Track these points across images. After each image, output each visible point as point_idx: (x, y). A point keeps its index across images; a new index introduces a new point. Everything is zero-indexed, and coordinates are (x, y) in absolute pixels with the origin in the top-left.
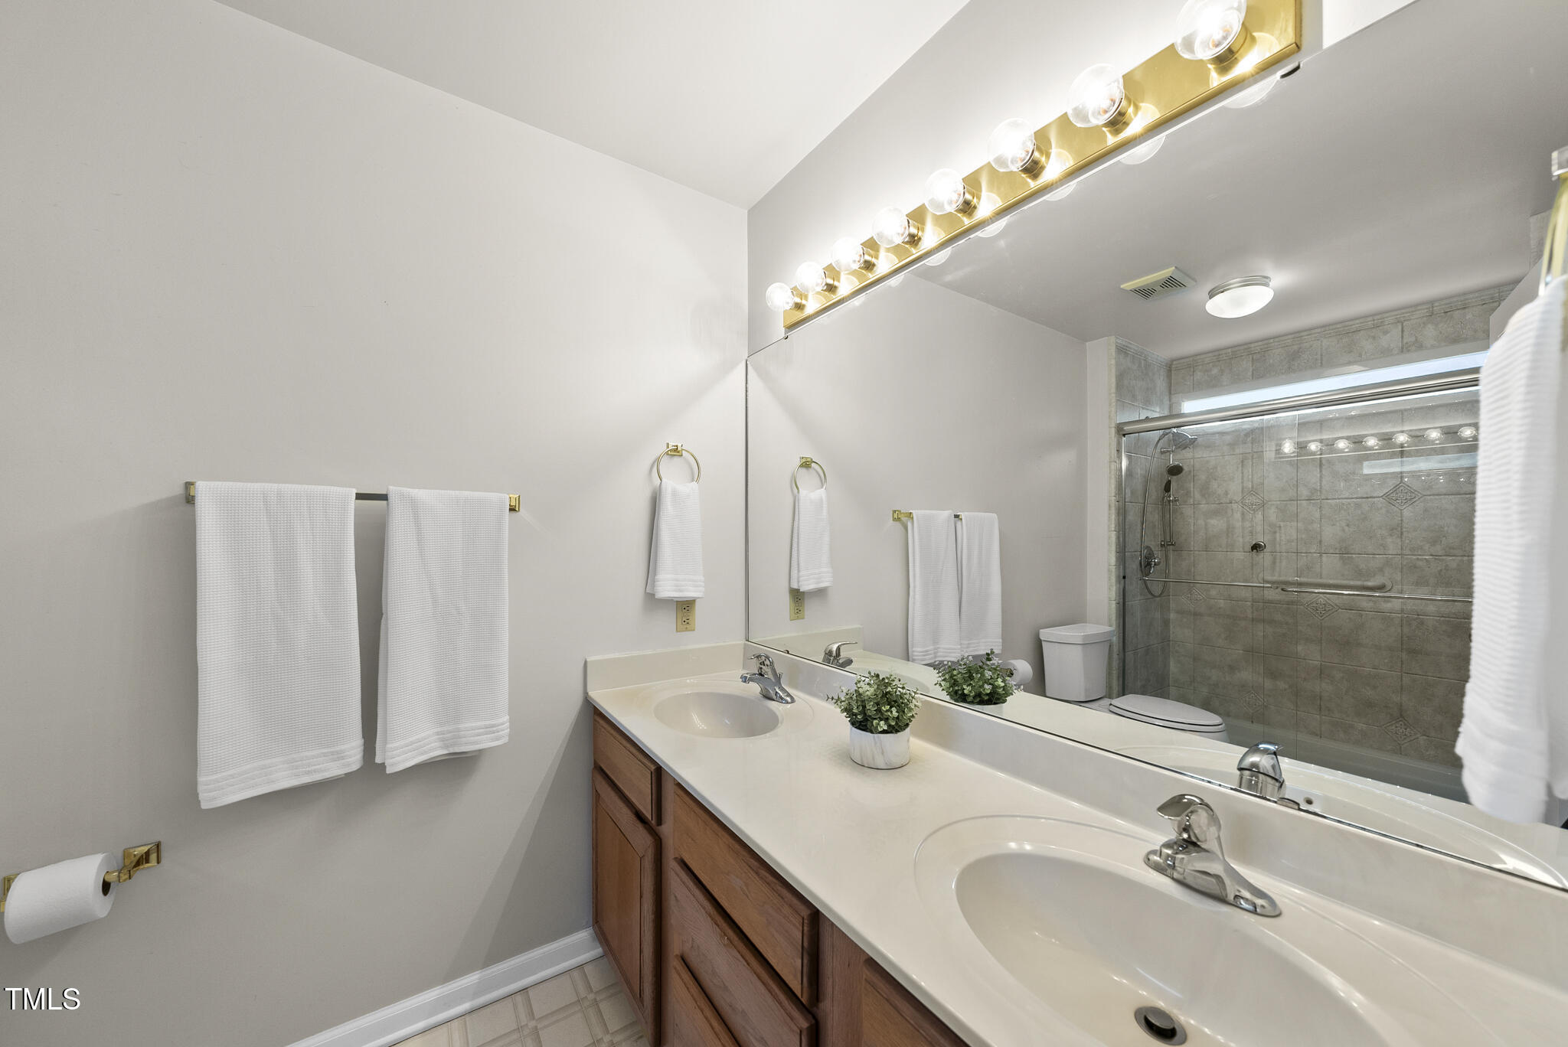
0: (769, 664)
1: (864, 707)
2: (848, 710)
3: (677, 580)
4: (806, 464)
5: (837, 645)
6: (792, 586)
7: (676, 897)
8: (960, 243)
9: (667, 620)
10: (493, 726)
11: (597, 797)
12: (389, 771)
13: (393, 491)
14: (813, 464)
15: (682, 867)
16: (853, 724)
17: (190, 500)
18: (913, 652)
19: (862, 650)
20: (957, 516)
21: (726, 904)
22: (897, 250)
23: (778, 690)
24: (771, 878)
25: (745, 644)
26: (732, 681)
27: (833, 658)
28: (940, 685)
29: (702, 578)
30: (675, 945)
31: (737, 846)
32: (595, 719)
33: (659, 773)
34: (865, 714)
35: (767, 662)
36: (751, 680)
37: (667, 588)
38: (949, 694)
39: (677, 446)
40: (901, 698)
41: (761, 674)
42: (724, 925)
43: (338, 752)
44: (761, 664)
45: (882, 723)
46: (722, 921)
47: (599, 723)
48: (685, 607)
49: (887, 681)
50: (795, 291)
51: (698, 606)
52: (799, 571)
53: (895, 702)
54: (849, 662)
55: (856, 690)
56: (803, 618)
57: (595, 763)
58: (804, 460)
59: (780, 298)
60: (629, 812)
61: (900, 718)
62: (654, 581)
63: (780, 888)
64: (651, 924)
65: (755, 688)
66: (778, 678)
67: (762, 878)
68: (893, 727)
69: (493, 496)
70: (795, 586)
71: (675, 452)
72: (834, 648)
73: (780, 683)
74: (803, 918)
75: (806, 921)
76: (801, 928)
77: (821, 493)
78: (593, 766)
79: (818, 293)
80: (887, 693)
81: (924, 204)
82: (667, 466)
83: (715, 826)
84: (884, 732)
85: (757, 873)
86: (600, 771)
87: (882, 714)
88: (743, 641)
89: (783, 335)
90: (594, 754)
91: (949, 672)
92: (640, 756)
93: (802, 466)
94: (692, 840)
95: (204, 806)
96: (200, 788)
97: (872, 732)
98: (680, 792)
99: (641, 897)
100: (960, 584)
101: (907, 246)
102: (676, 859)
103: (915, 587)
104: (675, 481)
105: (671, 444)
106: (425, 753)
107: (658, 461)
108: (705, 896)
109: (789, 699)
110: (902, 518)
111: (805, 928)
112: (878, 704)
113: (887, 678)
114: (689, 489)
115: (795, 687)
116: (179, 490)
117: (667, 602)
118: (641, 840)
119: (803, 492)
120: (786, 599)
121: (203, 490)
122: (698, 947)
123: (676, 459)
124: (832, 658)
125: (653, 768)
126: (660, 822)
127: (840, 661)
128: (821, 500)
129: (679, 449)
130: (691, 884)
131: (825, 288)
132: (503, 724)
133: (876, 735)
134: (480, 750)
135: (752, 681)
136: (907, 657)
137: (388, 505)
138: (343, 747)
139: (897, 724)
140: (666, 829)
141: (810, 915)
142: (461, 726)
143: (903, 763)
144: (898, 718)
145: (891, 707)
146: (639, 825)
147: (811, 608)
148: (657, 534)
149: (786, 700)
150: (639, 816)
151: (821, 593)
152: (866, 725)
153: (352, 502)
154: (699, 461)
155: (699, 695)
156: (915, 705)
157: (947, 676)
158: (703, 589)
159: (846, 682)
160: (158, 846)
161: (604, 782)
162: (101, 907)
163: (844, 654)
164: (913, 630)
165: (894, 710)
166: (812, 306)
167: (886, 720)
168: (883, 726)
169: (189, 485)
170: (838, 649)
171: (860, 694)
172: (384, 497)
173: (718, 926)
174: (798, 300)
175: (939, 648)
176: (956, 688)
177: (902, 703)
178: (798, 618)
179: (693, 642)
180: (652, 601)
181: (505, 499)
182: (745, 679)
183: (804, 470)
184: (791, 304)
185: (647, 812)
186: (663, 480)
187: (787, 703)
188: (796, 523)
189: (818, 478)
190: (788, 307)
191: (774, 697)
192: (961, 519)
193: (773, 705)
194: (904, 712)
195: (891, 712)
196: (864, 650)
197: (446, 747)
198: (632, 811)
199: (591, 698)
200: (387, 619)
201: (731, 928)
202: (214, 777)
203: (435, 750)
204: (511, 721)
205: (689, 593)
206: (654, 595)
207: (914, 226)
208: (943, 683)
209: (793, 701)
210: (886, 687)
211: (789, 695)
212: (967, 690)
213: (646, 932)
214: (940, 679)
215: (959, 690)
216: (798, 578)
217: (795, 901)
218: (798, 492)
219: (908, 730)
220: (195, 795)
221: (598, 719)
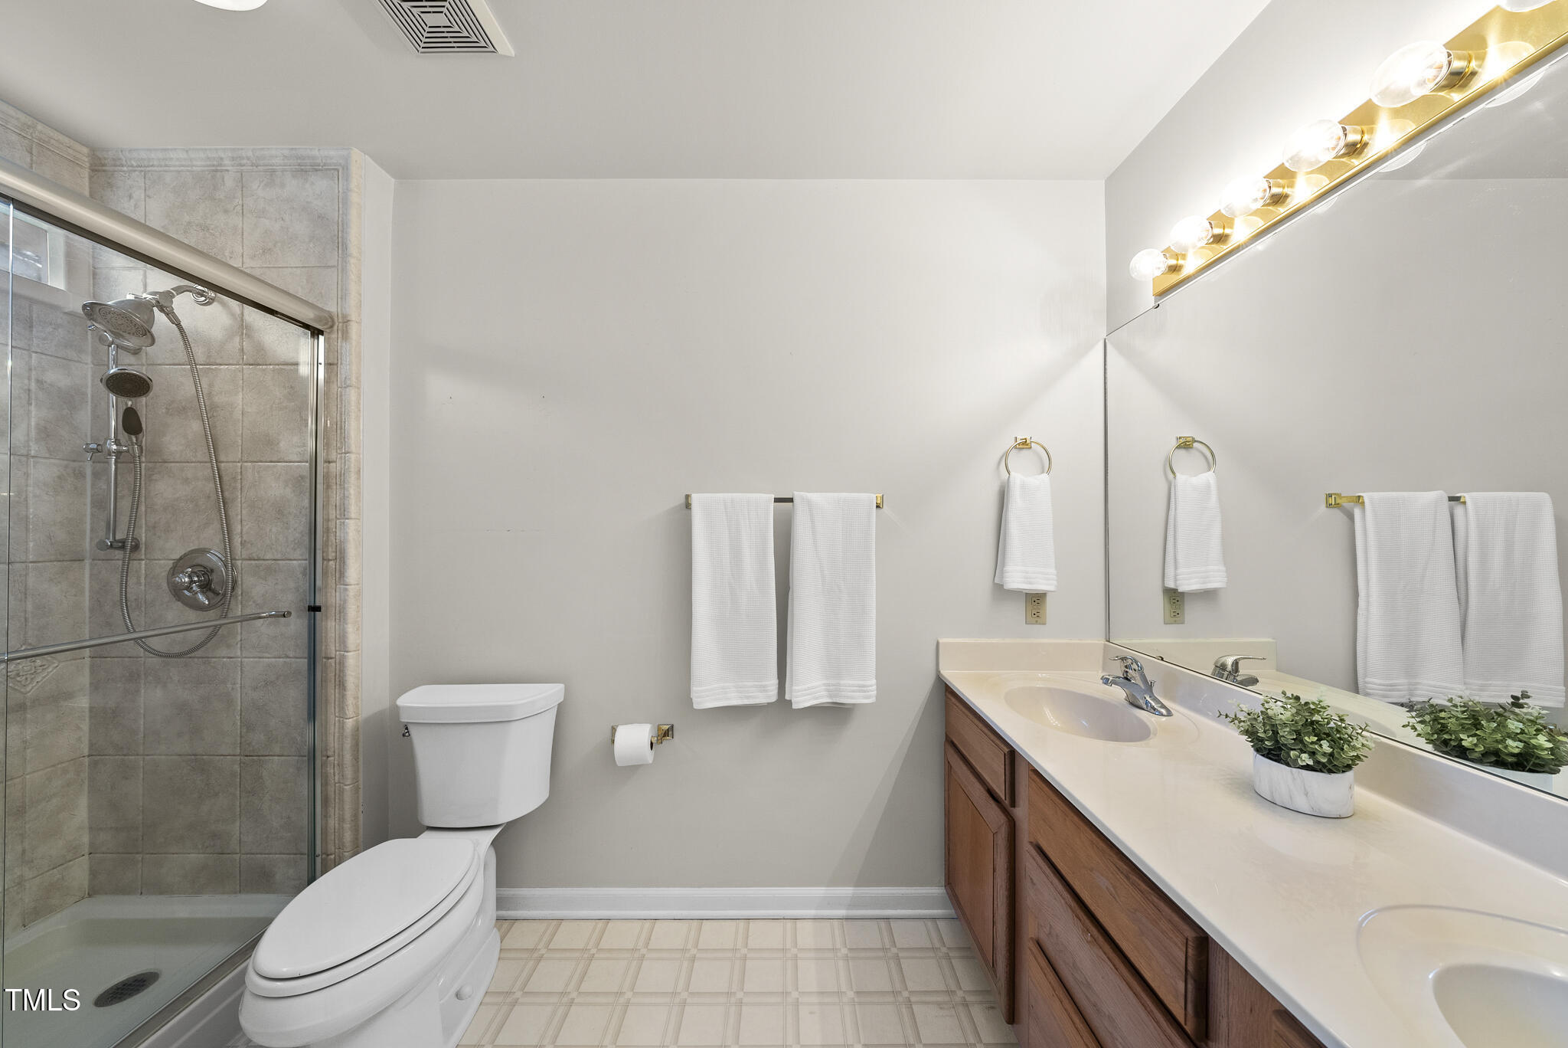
0: (1136, 668)
1: (1275, 733)
2: (1251, 733)
3: (1027, 573)
4: (1185, 445)
5: (1235, 658)
6: (1166, 585)
7: (1031, 879)
8: (1441, 131)
9: (1017, 611)
10: (864, 686)
11: (948, 771)
12: (795, 706)
13: (797, 496)
14: (1195, 445)
15: (1037, 852)
16: (1258, 750)
17: (688, 506)
18: (1366, 683)
19: (1275, 671)
20: (1452, 499)
21: (1090, 901)
22: (1326, 169)
23: (1148, 698)
24: (1143, 886)
25: (1105, 645)
26: (1090, 681)
27: (1224, 672)
28: (1416, 729)
29: (1055, 572)
30: (1030, 929)
31: (1102, 844)
32: (947, 697)
33: (1012, 756)
34: (1277, 742)
35: (1134, 666)
36: (1114, 682)
37: (1016, 579)
38: (1430, 741)
39: (1026, 439)
40: (1338, 731)
41: (1126, 679)
42: (1088, 922)
43: (764, 686)
44: (1126, 667)
45: (1304, 756)
46: (1085, 917)
47: (951, 700)
48: (1035, 601)
49: (1312, 707)
50: (1167, 252)
51: (1049, 599)
52: (1176, 568)
53: (1328, 735)
54: (1254, 681)
55: (1262, 712)
56: (1183, 623)
57: (947, 736)
58: (1182, 441)
59: (1148, 265)
60: (982, 789)
61: (1336, 755)
62: (1002, 572)
63: (1155, 899)
64: (1005, 900)
65: (1118, 693)
66: (1149, 687)
67: (1133, 884)
68: (1324, 765)
69: (864, 496)
70: (1171, 585)
71: (1024, 445)
72: (1230, 661)
73: (1152, 691)
74: (1187, 939)
75: (1190, 943)
76: (1184, 949)
77: (1209, 477)
78: (944, 740)
79: (1202, 247)
80: (1312, 722)
81: (1370, 100)
82: (1017, 460)
83: (1076, 819)
84: (1307, 767)
85: (1127, 878)
86: (951, 744)
87: (1305, 745)
88: (1103, 642)
89: (1153, 304)
90: (946, 728)
91: (1432, 713)
92: (993, 737)
93: (1179, 447)
94: (1050, 827)
95: (696, 706)
96: (693, 695)
97: (1288, 765)
98: (1035, 777)
99: (994, 871)
100: (1463, 597)
101: (1344, 160)
102: (1031, 843)
103: (1368, 596)
104: (1024, 477)
105: (1019, 437)
106: (817, 698)
107: (1006, 455)
108: (1064, 886)
109: (1164, 711)
110: (1343, 506)
111: (1190, 950)
112: (1298, 733)
113: (1313, 703)
114: (1042, 481)
115: (1173, 699)
116: (683, 500)
117: (1015, 593)
118: (993, 815)
119: (1181, 478)
120: (1159, 601)
121: (696, 499)
122: (1057, 936)
123: (1025, 452)
124: (1226, 673)
125: (1006, 750)
126: (1013, 804)
127: (1239, 678)
128: (1208, 486)
129: (1028, 442)
130: (1048, 871)
131: (1212, 239)
132: (871, 686)
133: (1294, 770)
134: (854, 704)
135: (1116, 684)
136: (1356, 689)
137: (793, 505)
138: (767, 683)
139: (1330, 761)
140: (1021, 812)
141: (1196, 937)
142: (842, 682)
143: (1344, 814)
144: (1331, 755)
145: (1320, 740)
146: (992, 802)
147: (1192, 612)
148: (1005, 530)
149: (1160, 712)
150: (991, 793)
151: (1208, 595)
152: (1278, 756)
153: (772, 504)
154: (1049, 450)
155: (1050, 690)
156: (1363, 745)
157: (1427, 718)
158: (1055, 582)
159: (1248, 701)
160: (672, 726)
161: (956, 756)
162: (649, 756)
163: (1244, 671)
164: (1366, 652)
165: (1325, 745)
166: (1190, 266)
167: (1312, 754)
168: (1306, 759)
169: (687, 497)
170: (1236, 663)
171: (1270, 718)
172: (791, 500)
173: (1080, 920)
174: (1173, 262)
175: (1417, 683)
176: (1446, 736)
177: (1340, 738)
178: (1175, 622)
179: (1043, 637)
180: (1000, 591)
181: (873, 498)
182: (1106, 681)
183: (1182, 452)
184: (1163, 267)
185: (1001, 791)
186: (1012, 473)
187: (1162, 715)
188: (1172, 513)
189: (1204, 460)
190: (1158, 273)
191: (1145, 707)
192: (1464, 503)
193: (1143, 715)
194: (1342, 749)
195: (1321, 746)
196: (1277, 670)
197: (830, 696)
198: (984, 788)
199: (943, 676)
200: (793, 592)
201: (1096, 927)
202: (699, 689)
203: (823, 699)
204: (877, 684)
205: (1040, 586)
206: (1002, 585)
207: (1355, 132)
208: (1419, 727)
209: (1169, 714)
210: (1312, 714)
211: (1163, 706)
212: (1468, 742)
213: (999, 905)
214: (1413, 721)
215: (1450, 740)
216: (1176, 576)
217: (1176, 919)
218: (1175, 478)
219: (1350, 774)
220: (690, 701)
221: (950, 696)
